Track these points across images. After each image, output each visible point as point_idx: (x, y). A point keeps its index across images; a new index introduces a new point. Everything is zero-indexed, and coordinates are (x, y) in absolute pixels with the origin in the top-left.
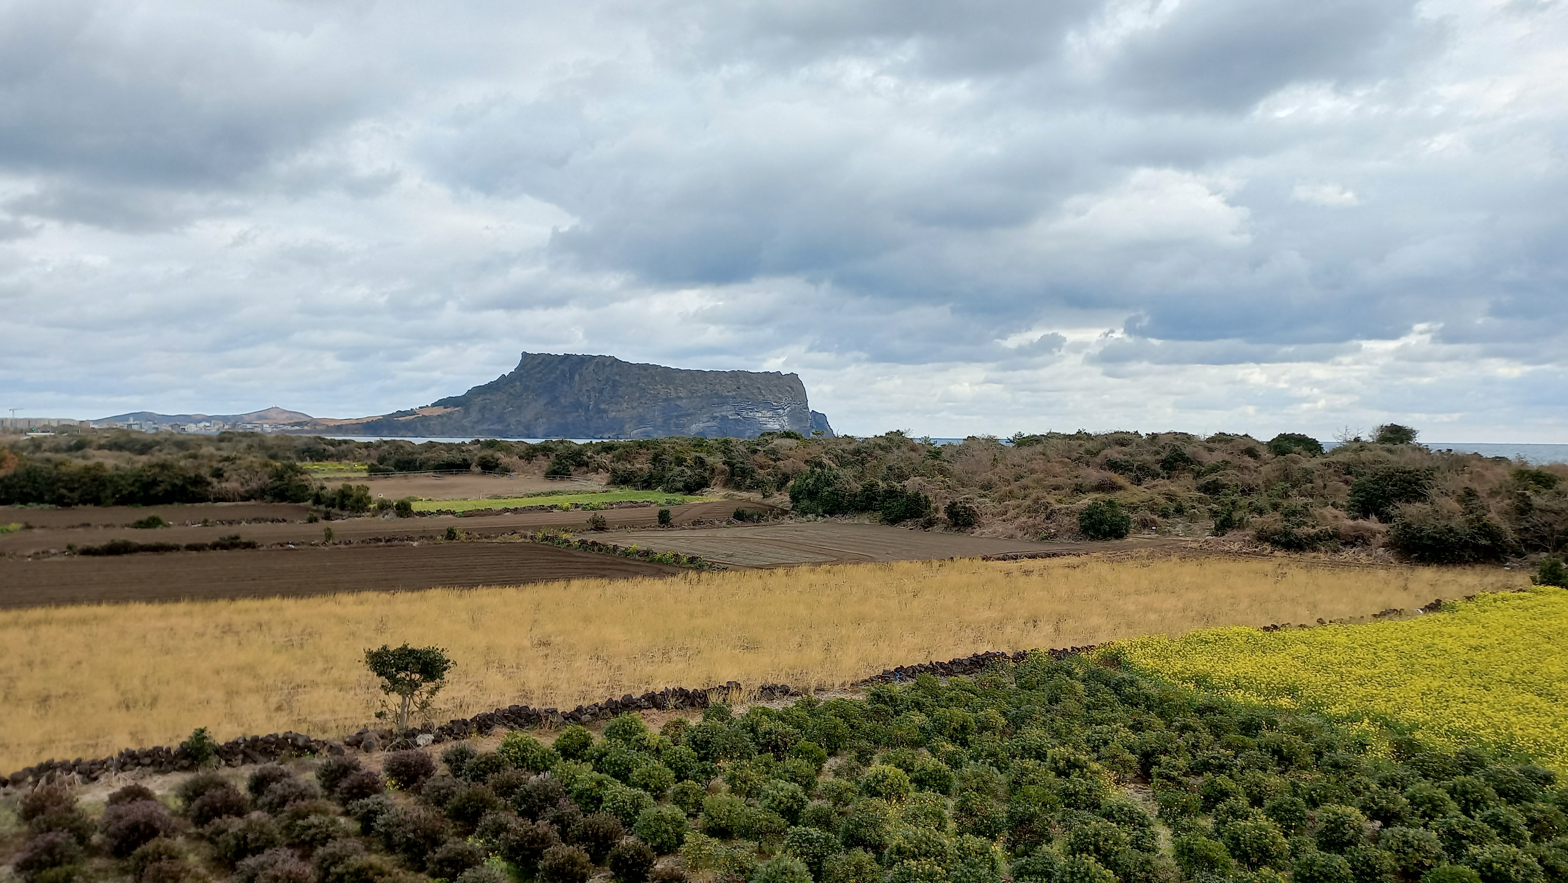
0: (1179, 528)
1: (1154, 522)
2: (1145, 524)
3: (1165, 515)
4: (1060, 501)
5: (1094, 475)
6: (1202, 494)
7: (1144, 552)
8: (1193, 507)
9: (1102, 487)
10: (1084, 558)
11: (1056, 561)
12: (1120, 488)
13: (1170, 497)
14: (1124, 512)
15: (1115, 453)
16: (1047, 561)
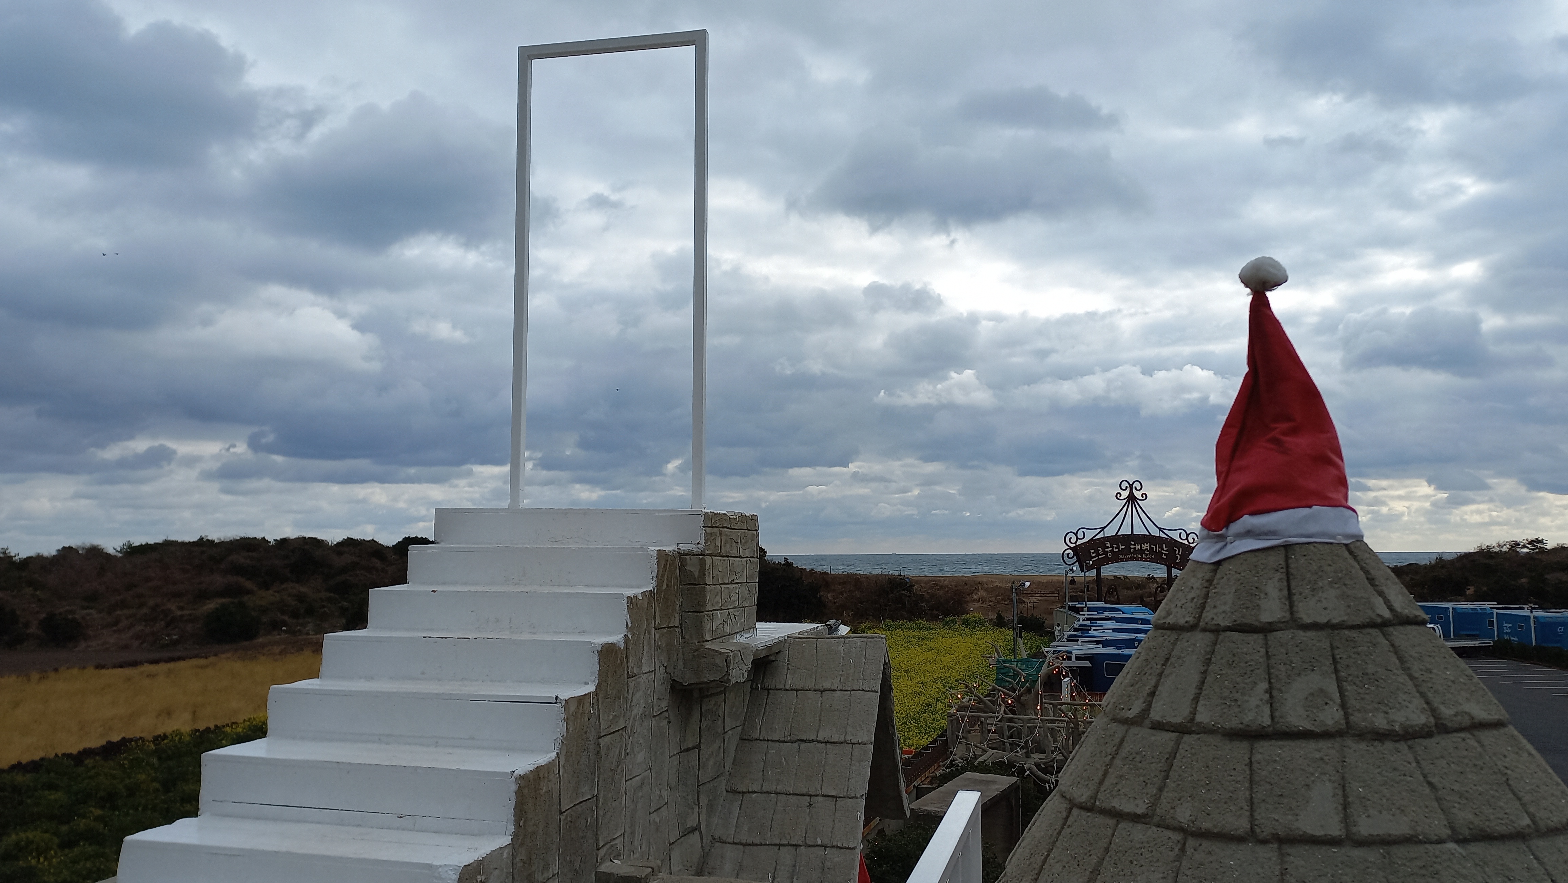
0: (310, 627)
1: (284, 623)
2: (275, 626)
3: (295, 615)
4: (181, 608)
5: (219, 580)
6: (332, 595)
7: (277, 649)
8: (324, 607)
9: (228, 591)
10: (212, 659)
11: (182, 664)
12: (249, 592)
13: (301, 598)
14: (254, 614)
15: (241, 558)
16: (172, 665)
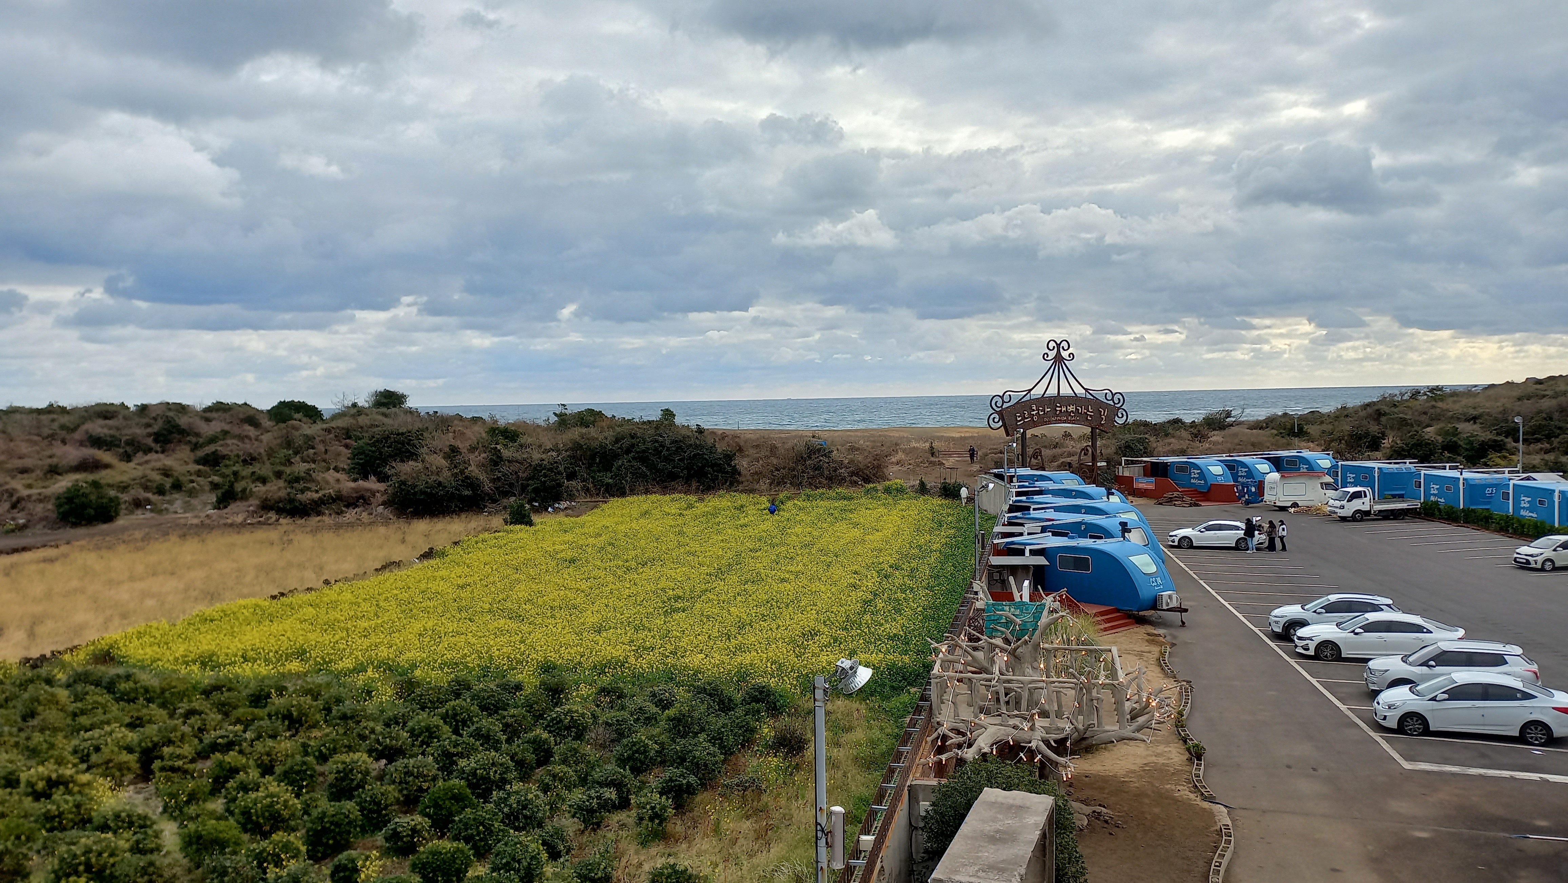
0: (178, 505)
1: (148, 501)
2: (138, 504)
3: (161, 491)
4: (29, 486)
5: (72, 453)
6: (201, 467)
7: (138, 534)
8: (192, 481)
9: (83, 466)
10: (64, 549)
11: (27, 556)
12: (107, 466)
13: (166, 472)
14: (112, 493)
15: (98, 428)
16: (15, 558)
